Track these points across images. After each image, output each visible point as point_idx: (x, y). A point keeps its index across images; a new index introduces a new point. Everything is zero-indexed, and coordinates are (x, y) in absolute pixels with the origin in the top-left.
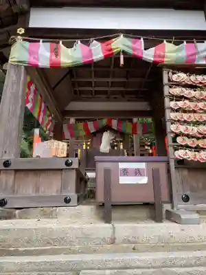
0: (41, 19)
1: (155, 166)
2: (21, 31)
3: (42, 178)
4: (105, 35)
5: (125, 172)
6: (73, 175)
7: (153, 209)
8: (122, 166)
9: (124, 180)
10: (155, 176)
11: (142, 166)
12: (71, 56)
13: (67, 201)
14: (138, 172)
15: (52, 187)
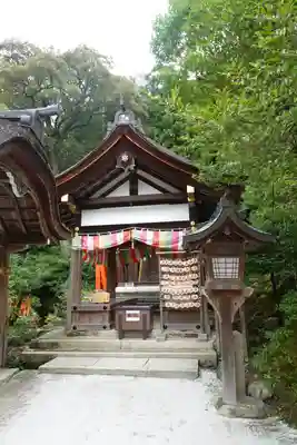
0: (90, 219)
1: (145, 312)
2: (77, 229)
3: (93, 316)
4: (126, 227)
5: (129, 315)
6: (107, 316)
7: (146, 334)
8: (128, 312)
9: (128, 319)
10: (144, 317)
11: (138, 312)
12: (105, 241)
13: (105, 328)
14: (135, 315)
15: (98, 321)
